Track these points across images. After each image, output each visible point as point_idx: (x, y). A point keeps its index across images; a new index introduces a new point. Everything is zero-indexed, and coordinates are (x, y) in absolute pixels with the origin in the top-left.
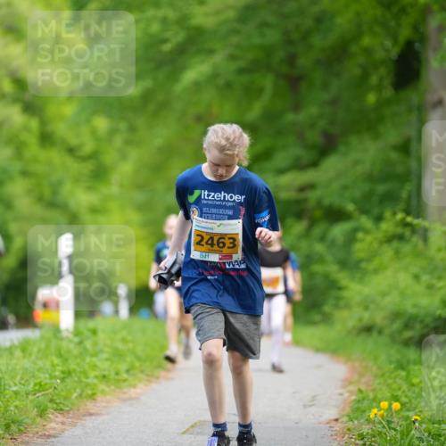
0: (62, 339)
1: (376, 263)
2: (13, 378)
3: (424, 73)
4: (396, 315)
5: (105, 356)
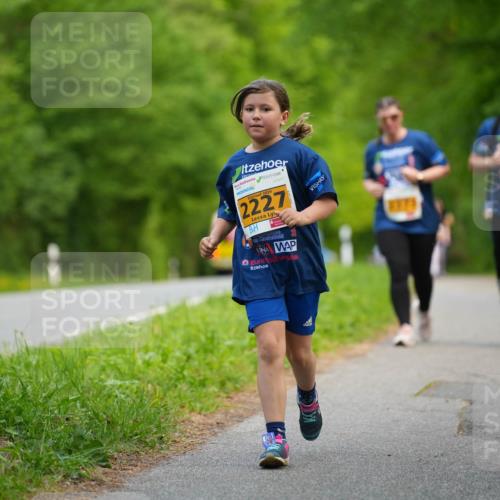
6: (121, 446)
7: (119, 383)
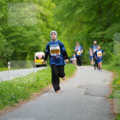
2: (41, 77)
6: (21, 99)
7: (20, 87)
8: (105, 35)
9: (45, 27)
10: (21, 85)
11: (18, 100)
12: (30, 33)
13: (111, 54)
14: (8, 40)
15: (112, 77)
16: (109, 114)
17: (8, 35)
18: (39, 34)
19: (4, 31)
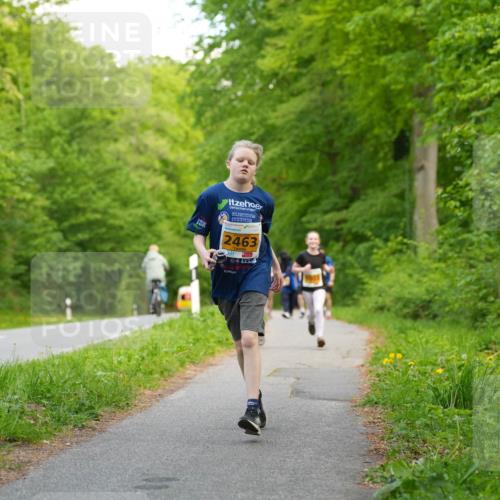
0: (193, 319)
1: (386, 266)
2: (165, 344)
3: (412, 149)
4: (398, 299)
5: (219, 329)
8: (344, 221)
9: (172, 196)
10: (107, 365)
11: (100, 412)
12: (130, 215)
13: (363, 276)
14: (65, 233)
15: (367, 345)
16: (363, 452)
17: (65, 220)
18: (156, 216)
19: (55, 207)
